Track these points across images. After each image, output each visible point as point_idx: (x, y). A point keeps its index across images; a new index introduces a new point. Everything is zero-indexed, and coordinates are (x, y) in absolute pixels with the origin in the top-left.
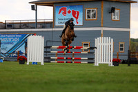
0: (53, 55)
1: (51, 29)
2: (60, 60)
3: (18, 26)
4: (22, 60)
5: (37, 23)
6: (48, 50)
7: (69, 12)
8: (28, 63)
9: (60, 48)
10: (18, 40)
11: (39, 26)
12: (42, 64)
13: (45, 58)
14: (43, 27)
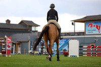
0: (84, 51)
1: (83, 36)
2: (89, 54)
3: (64, 34)
4: (66, 54)
5: (75, 33)
6: (82, 48)
7: (94, 26)
8: (69, 56)
9: (88, 47)
10: (64, 42)
11: (76, 34)
12: (78, 56)
13: (80, 53)
14: (79, 35)
